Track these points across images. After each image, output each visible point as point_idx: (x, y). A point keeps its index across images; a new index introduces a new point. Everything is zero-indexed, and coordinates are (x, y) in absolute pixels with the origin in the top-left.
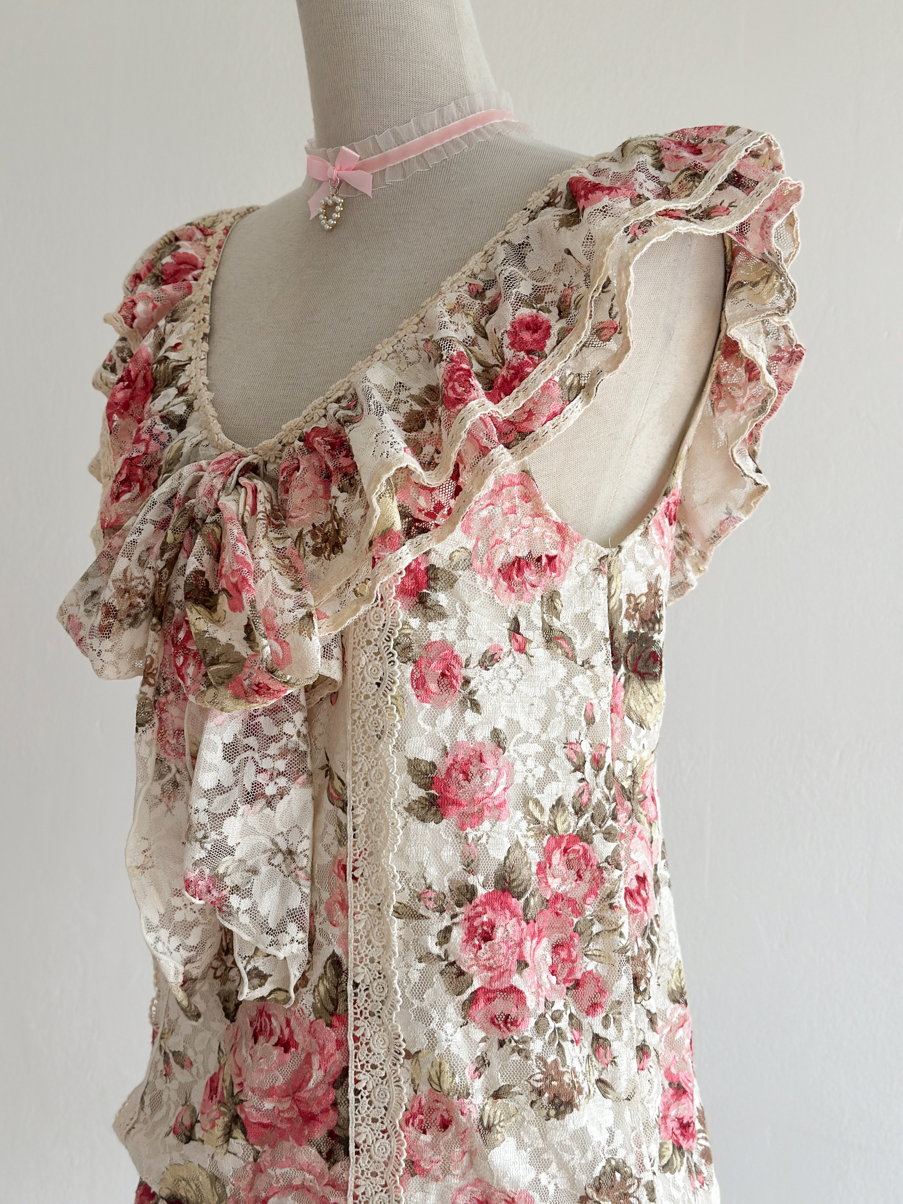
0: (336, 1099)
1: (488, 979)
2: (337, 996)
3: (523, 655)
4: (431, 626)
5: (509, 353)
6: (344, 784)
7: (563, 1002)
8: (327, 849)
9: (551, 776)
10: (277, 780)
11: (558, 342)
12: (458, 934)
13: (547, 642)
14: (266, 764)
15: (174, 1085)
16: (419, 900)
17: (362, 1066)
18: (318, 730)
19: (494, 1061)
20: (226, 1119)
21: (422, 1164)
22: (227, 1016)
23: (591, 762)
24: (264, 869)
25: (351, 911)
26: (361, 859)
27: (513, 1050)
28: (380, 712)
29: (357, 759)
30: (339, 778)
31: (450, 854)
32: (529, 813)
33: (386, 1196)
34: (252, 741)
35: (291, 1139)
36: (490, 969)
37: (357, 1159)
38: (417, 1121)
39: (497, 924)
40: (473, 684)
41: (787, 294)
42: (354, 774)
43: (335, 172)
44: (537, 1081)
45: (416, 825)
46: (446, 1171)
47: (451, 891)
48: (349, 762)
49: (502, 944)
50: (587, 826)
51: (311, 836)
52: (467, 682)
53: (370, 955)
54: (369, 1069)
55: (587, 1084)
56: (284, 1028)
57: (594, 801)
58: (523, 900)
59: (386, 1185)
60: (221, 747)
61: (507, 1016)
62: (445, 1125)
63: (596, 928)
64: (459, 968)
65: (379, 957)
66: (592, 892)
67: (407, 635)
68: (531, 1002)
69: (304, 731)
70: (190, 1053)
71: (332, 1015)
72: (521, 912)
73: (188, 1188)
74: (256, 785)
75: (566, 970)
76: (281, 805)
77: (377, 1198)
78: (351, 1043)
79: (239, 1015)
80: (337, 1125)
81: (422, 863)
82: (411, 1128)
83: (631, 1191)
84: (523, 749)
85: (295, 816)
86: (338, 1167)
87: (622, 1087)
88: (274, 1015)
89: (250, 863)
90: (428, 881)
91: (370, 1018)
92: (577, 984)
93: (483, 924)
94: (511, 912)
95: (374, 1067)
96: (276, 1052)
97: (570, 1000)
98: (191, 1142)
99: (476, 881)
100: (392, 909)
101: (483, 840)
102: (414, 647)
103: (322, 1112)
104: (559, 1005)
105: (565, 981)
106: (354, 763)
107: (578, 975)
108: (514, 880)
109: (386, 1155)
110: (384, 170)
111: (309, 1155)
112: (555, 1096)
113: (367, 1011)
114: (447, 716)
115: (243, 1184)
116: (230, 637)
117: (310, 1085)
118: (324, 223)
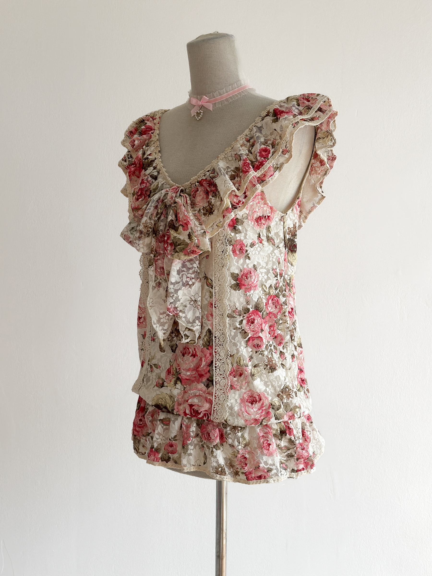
0: (209, 369)
1: (253, 334)
2: (210, 341)
3: (261, 244)
4: (237, 235)
5: (259, 158)
6: (212, 281)
7: (272, 342)
8: (206, 299)
9: (269, 278)
10: (192, 280)
11: (272, 155)
12: (245, 322)
13: (268, 240)
14: (189, 275)
15: (154, 374)
16: (234, 313)
17: (217, 360)
18: (202, 266)
19: (254, 357)
20: (175, 379)
21: (234, 386)
22: (173, 351)
23: (279, 274)
24: (188, 306)
25: (214, 316)
26: (217, 301)
27: (260, 354)
28: (223, 260)
29: (216, 273)
30: (210, 279)
31: (242, 300)
32: (263, 289)
33: (224, 395)
34: (184, 269)
35: (196, 382)
36: (253, 331)
37: (216, 386)
38: (233, 374)
39: (255, 319)
40: (248, 251)
41: (333, 141)
42: (215, 277)
43: (201, 103)
44: (266, 362)
45: (233, 291)
46: (241, 388)
47: (243, 310)
48: (213, 274)
49: (257, 325)
50: (278, 293)
51: (201, 296)
52: (247, 251)
53: (220, 328)
54: (219, 360)
55: (279, 364)
56: (193, 351)
57: (280, 286)
58: (262, 313)
59: (224, 392)
60: (176, 270)
61: (258, 344)
62: (241, 375)
63: (281, 322)
64: (245, 331)
65: (222, 329)
66: (280, 311)
67: (231, 238)
68: (264, 341)
69: (199, 266)
70: (160, 364)
71: (208, 346)
72: (261, 316)
73: (162, 401)
74: (187, 281)
75: (273, 333)
76: (193, 287)
77: (222, 396)
78: (214, 353)
79: (177, 351)
80: (210, 377)
81: (235, 302)
82: (231, 376)
83: (291, 394)
84: (261, 270)
85: (197, 291)
86: (210, 389)
87: (288, 366)
88: (190, 348)
89: (184, 304)
90: (236, 307)
91: (220, 346)
92: (276, 337)
93: (251, 319)
94: (259, 316)
95: (221, 360)
96: (191, 358)
97: (274, 342)
98: (163, 387)
99: (250, 307)
100: (226, 315)
101: (251, 296)
102: (233, 241)
103: (205, 374)
104: (271, 343)
105: (272, 336)
106: (215, 275)
107: (276, 335)
108: (259, 307)
109: (224, 384)
110: (216, 103)
111: (201, 386)
112: (271, 366)
113: (219, 344)
114: (242, 261)
115: (180, 397)
116: (184, 238)
117: (202, 366)
118: (197, 118)
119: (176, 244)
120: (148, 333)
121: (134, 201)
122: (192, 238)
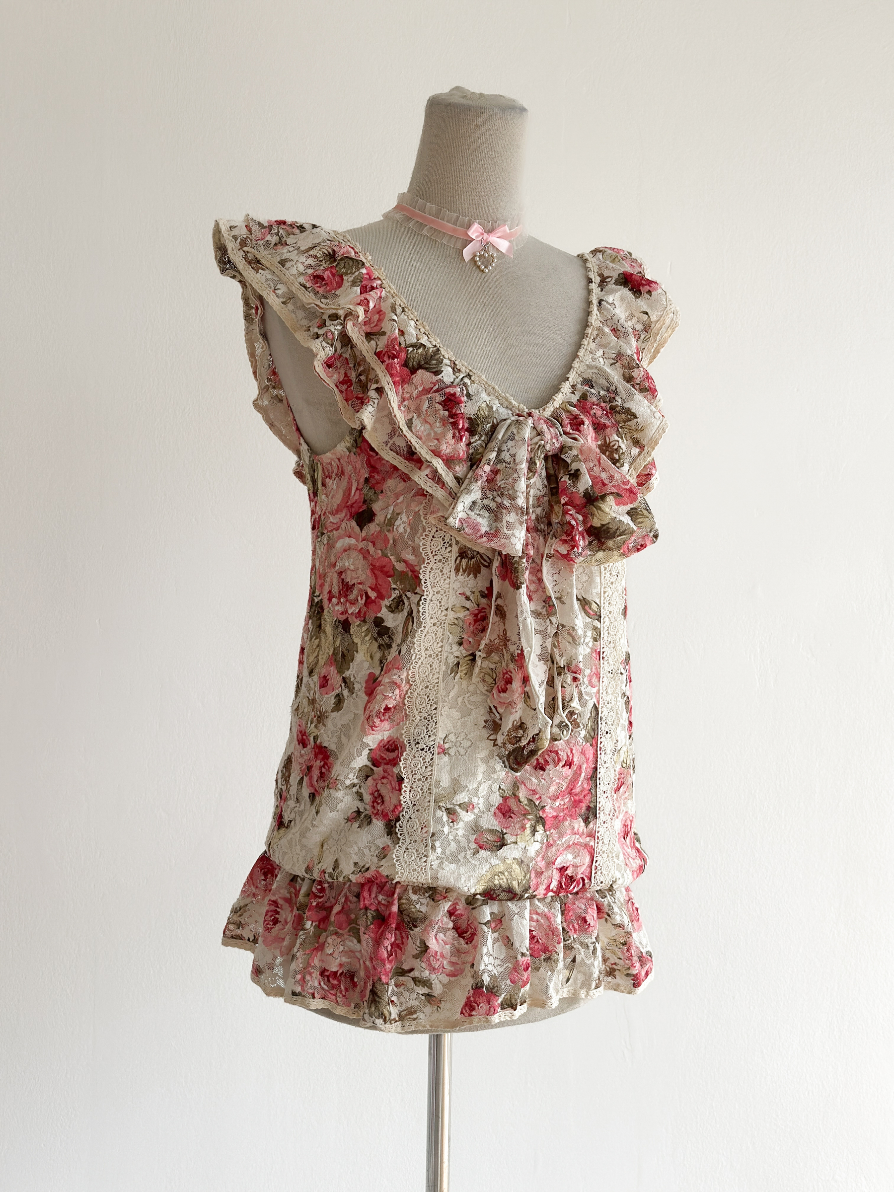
0: (591, 786)
2: (595, 727)
6: (599, 605)
8: (587, 645)
17: (602, 763)
20: (532, 822)
25: (601, 677)
26: (605, 646)
29: (606, 590)
35: (568, 819)
37: (599, 817)
42: (605, 598)
46: (620, 812)
48: (602, 592)
53: (607, 700)
65: (611, 700)
71: (593, 738)
73: (502, 877)
77: (606, 835)
78: (599, 752)
80: (592, 801)
88: (561, 749)
91: (605, 736)
95: (605, 763)
96: (564, 770)
98: (504, 847)
100: (619, 671)
103: (585, 797)
109: (609, 809)
113: (605, 732)
115: (540, 857)
116: (627, 519)
117: (580, 783)
118: (483, 267)
119: (615, 532)
120: (422, 738)
121: (448, 442)
122: (638, 520)
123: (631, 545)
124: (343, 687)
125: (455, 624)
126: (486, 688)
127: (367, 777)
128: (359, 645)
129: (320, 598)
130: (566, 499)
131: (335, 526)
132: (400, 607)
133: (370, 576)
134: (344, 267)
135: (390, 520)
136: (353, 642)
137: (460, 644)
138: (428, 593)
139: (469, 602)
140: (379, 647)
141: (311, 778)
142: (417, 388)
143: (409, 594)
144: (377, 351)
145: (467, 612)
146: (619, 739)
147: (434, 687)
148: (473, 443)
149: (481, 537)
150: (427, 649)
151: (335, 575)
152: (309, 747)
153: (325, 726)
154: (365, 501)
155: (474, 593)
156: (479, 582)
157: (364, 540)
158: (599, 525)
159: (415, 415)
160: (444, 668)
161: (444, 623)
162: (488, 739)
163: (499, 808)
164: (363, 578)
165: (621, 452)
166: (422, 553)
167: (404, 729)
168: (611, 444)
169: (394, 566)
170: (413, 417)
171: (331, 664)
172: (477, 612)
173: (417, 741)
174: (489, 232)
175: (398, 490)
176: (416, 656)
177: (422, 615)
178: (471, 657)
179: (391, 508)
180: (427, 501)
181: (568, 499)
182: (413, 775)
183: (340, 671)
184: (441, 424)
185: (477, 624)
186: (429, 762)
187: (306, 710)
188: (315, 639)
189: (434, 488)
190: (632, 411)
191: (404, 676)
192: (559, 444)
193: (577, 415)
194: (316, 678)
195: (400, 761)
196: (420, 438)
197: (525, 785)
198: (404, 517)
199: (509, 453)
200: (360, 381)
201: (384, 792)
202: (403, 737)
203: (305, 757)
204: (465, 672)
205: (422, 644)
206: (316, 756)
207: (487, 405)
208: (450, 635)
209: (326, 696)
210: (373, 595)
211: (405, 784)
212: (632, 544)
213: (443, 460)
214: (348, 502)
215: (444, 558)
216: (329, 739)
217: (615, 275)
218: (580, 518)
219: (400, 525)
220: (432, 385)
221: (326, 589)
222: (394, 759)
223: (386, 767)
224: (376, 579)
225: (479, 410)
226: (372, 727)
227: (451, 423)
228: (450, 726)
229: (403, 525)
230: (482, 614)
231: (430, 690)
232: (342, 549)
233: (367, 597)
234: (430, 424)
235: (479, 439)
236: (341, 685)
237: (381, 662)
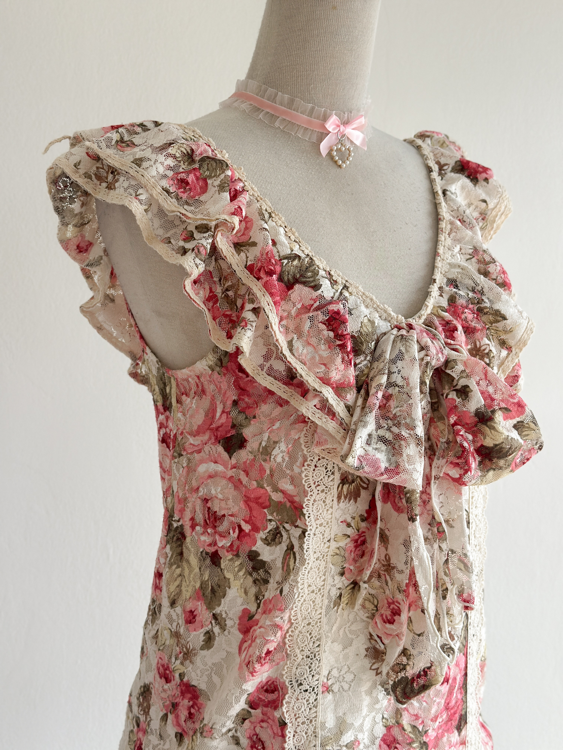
17: (470, 667)
35: (446, 734)
59: (474, 727)
70: (360, 736)
78: (468, 658)
80: (463, 709)
95: (472, 665)
103: (458, 707)
109: (475, 709)
111: (455, 736)
113: (473, 636)
116: (514, 434)
117: (455, 695)
118: (341, 162)
119: (508, 451)
120: (305, 679)
121: (338, 368)
122: (524, 433)
123: (518, 461)
124: (214, 624)
125: (337, 554)
126: (367, 615)
127: (244, 720)
128: (232, 580)
129: (180, 523)
130: (455, 418)
131: (196, 448)
132: (277, 540)
133: (244, 508)
134: (208, 169)
135: (265, 448)
136: (225, 578)
137: (342, 574)
138: (311, 527)
139: (350, 529)
140: (255, 582)
141: (177, 717)
142: (294, 306)
143: (287, 526)
144: (248, 264)
145: (349, 539)
146: (482, 638)
147: (316, 623)
148: (359, 364)
149: (382, 474)
150: (310, 586)
151: (199, 503)
152: (173, 683)
153: (193, 663)
154: (234, 426)
155: (354, 519)
156: (359, 506)
157: (235, 468)
158: (492, 445)
159: (295, 337)
160: (326, 602)
161: (327, 556)
162: (371, 669)
163: (384, 740)
164: (235, 510)
165: (492, 356)
166: (304, 485)
167: (284, 670)
168: (483, 348)
169: (270, 496)
170: (293, 338)
171: (198, 599)
172: (357, 537)
173: (299, 682)
174: (346, 123)
175: (273, 415)
176: (299, 594)
177: (307, 551)
178: (352, 586)
179: (266, 436)
180: (308, 428)
181: (456, 417)
182: (296, 719)
183: (210, 606)
184: (327, 346)
185: (358, 549)
186: (313, 703)
187: (168, 643)
188: (176, 568)
189: (325, 420)
190: (502, 312)
191: (286, 617)
192: (445, 357)
193: (450, 321)
194: (179, 610)
195: (282, 705)
196: (305, 364)
197: (408, 711)
198: (283, 446)
199: (400, 375)
200: (227, 296)
201: (264, 736)
202: (284, 678)
203: (169, 693)
204: (346, 602)
205: (306, 581)
206: (183, 693)
207: (369, 320)
208: (333, 567)
209: (195, 633)
210: (246, 528)
211: (289, 730)
212: (519, 459)
213: (333, 388)
214: (211, 424)
215: (327, 487)
216: (198, 678)
217: (452, 163)
218: (470, 437)
219: (278, 454)
220: (312, 302)
221: (188, 515)
222: (274, 702)
223: (265, 709)
224: (251, 510)
225: (361, 327)
226: (252, 673)
227: (339, 345)
228: (332, 660)
229: (281, 455)
230: (362, 539)
231: (312, 626)
232: (207, 475)
233: (241, 530)
234: (313, 346)
235: (365, 359)
236: (211, 622)
237: (257, 598)
